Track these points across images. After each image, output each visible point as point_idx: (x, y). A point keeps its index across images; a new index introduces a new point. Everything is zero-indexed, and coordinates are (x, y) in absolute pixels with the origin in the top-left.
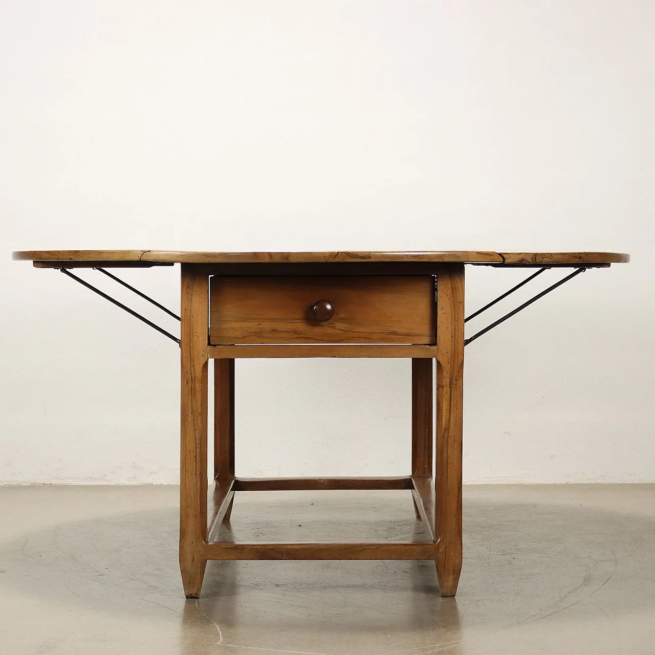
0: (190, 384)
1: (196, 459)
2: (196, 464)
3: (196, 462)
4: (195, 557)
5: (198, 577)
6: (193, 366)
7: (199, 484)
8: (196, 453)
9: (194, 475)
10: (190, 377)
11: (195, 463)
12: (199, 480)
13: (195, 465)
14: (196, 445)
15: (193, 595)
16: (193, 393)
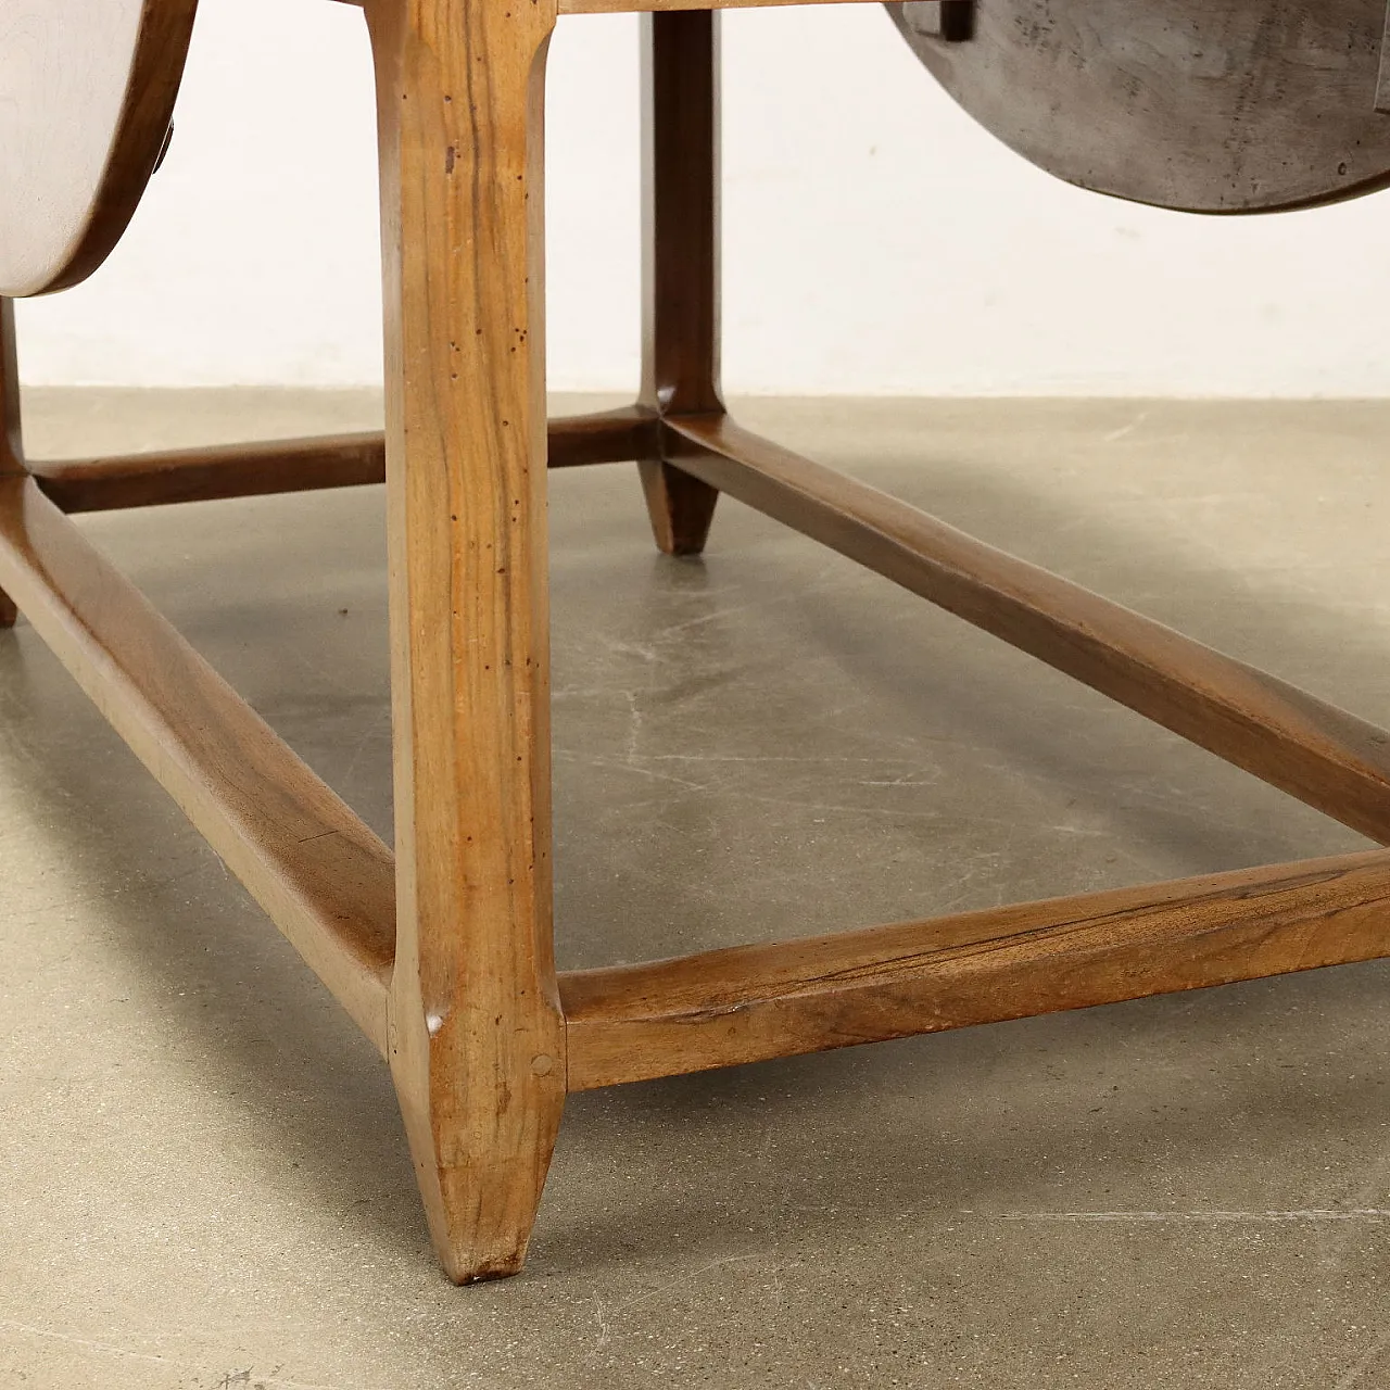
0: (465, 167)
1: (507, 582)
2: (508, 609)
3: (508, 595)
4: (514, 1084)
5: (525, 1177)
6: (484, 60)
7: (523, 713)
8: (506, 548)
9: (500, 670)
10: (464, 126)
11: (499, 606)
12: (520, 688)
13: (500, 617)
14: (505, 506)
15: (493, 1268)
16: (484, 221)
